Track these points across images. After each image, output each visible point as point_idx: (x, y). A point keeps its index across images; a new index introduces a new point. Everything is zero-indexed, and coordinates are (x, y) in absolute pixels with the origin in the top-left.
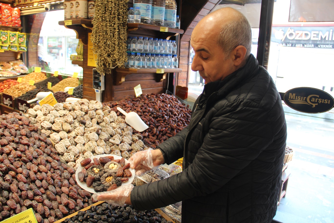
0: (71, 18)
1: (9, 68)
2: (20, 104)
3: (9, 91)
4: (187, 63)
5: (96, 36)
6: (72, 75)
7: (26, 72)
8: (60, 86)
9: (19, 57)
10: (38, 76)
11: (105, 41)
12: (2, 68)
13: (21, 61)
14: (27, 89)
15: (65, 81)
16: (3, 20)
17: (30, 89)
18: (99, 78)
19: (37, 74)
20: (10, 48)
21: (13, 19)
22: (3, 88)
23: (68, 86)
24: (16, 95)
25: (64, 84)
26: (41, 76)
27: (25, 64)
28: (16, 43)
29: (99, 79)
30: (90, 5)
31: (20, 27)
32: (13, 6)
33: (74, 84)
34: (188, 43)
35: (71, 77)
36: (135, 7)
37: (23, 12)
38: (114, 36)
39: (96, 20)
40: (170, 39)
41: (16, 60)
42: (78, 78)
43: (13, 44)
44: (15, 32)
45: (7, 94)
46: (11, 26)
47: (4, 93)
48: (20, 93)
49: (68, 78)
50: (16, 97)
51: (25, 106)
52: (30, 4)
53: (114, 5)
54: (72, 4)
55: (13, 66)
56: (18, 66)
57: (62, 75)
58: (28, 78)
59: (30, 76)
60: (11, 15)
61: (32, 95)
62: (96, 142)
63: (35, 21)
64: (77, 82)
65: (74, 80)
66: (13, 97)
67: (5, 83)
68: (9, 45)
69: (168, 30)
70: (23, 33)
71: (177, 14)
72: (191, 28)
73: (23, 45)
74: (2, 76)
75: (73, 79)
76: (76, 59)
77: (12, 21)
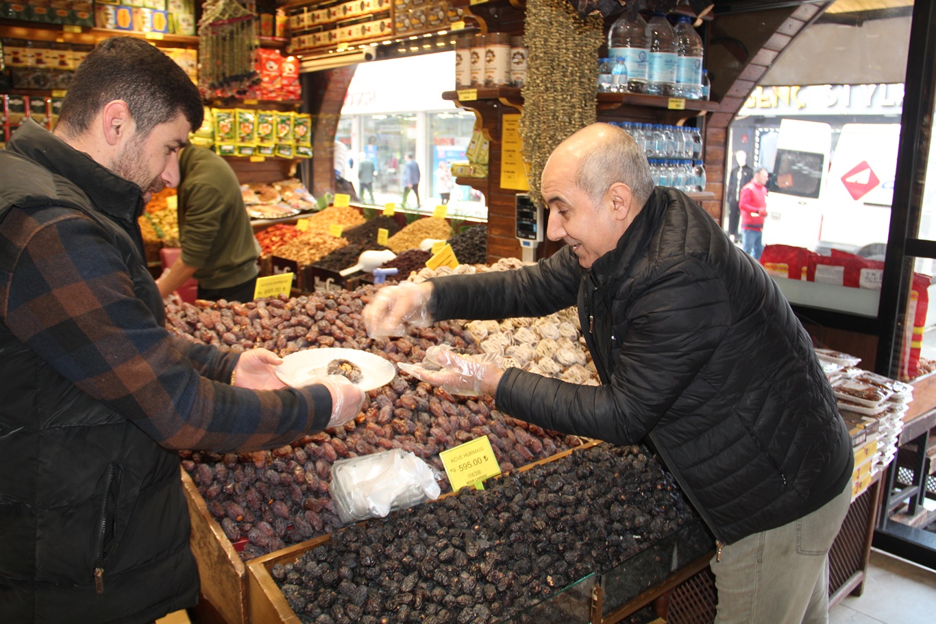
0: (473, 85)
1: (273, 197)
2: (317, 279)
3: (287, 250)
4: (721, 179)
5: (532, 124)
6: (431, 213)
7: (313, 207)
8: (406, 237)
9: (293, 171)
10: (343, 217)
11: (552, 133)
12: (260, 199)
13: (298, 180)
14: (328, 246)
15: (418, 226)
16: (265, 88)
17: (336, 245)
18: (532, 214)
19: (340, 210)
20: (277, 151)
21: (285, 82)
22: (270, 245)
23: (426, 237)
24: (306, 259)
25: (416, 232)
26: (352, 216)
27: (306, 187)
28: (289, 139)
29: (532, 218)
30: (515, 55)
31: (298, 100)
32: (285, 54)
33: (440, 234)
34: (722, 131)
35: (429, 217)
36: (613, 57)
37: (305, 64)
38: (570, 123)
39: (531, 88)
40: (684, 125)
41: (287, 178)
42: (448, 220)
43: (284, 142)
44: (287, 114)
45: (284, 257)
46: (280, 99)
47: (275, 254)
48: (314, 254)
49: (424, 219)
50: (308, 263)
51: (331, 282)
52: (327, 46)
53: (571, 56)
54: (476, 54)
55: (281, 192)
56: (292, 192)
57: (407, 212)
58: (322, 220)
59: (325, 215)
60: (281, 75)
61: (347, 257)
62: (555, 342)
63: (331, 86)
64: (445, 229)
65: (438, 223)
66: (299, 265)
67: (273, 233)
68: (276, 145)
69: (686, 105)
70: (303, 115)
71: (703, 69)
72: (731, 97)
73: (305, 144)
74: (262, 217)
75: (436, 222)
76: (466, 173)
77: (282, 88)
